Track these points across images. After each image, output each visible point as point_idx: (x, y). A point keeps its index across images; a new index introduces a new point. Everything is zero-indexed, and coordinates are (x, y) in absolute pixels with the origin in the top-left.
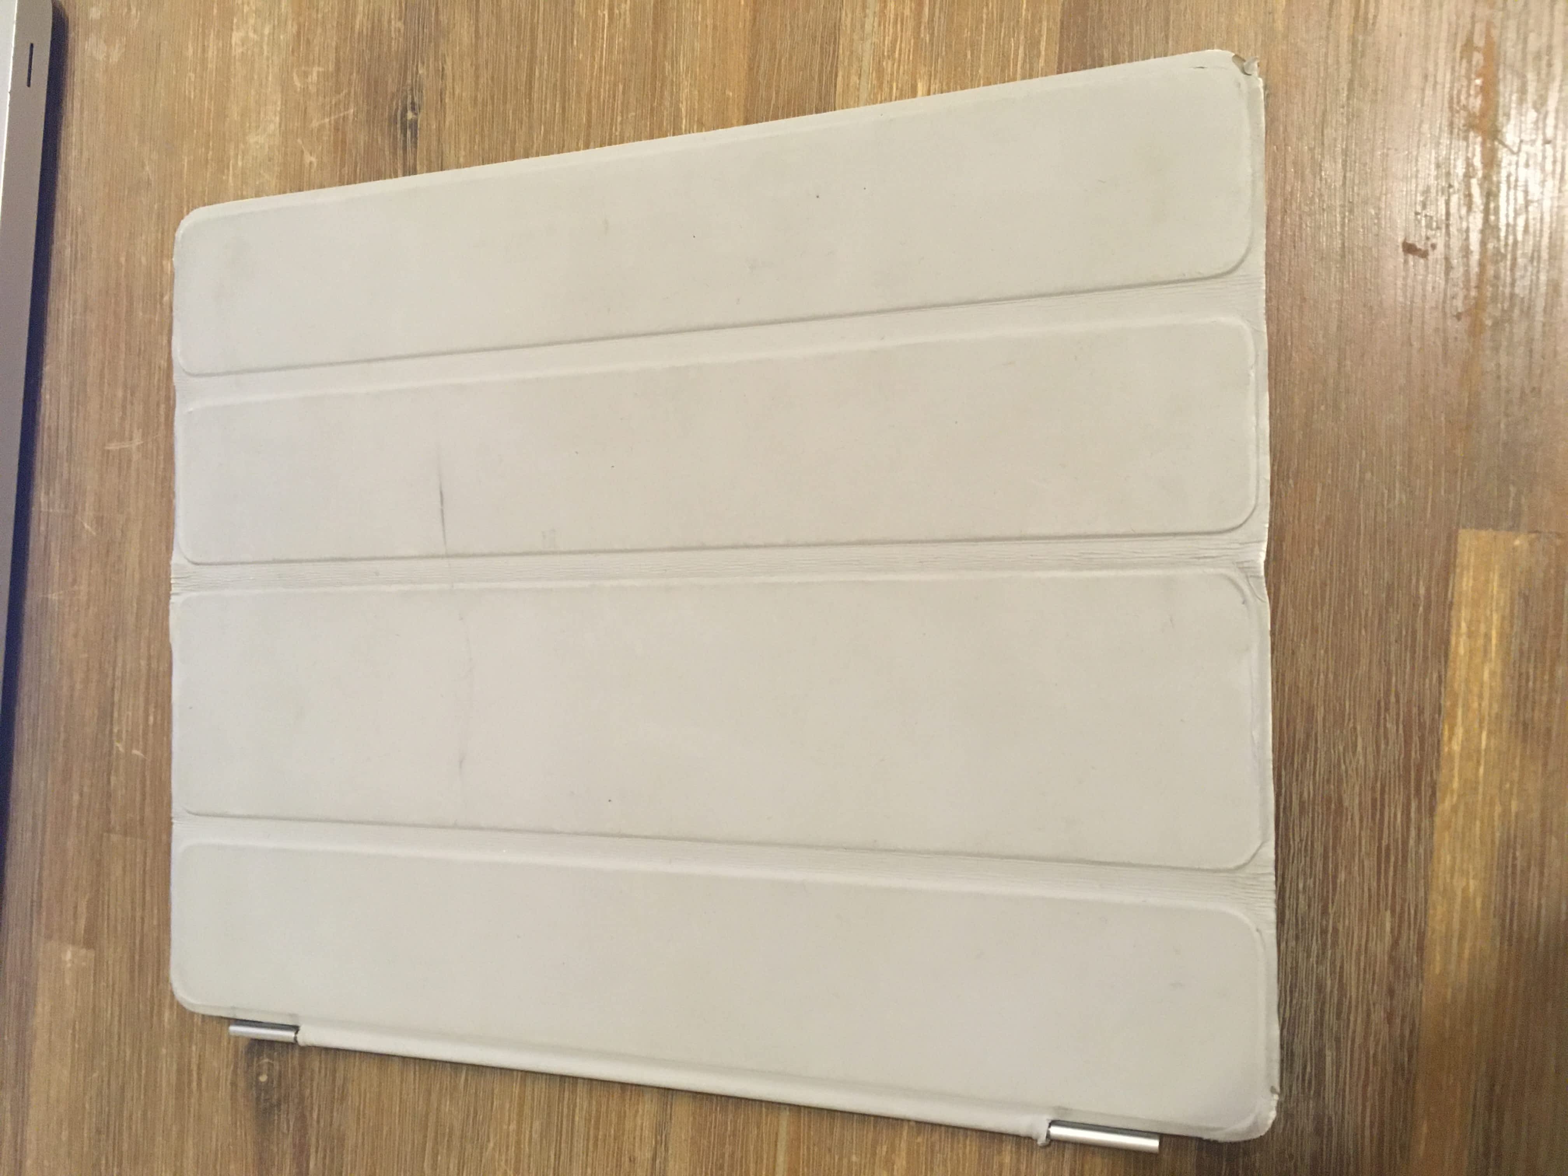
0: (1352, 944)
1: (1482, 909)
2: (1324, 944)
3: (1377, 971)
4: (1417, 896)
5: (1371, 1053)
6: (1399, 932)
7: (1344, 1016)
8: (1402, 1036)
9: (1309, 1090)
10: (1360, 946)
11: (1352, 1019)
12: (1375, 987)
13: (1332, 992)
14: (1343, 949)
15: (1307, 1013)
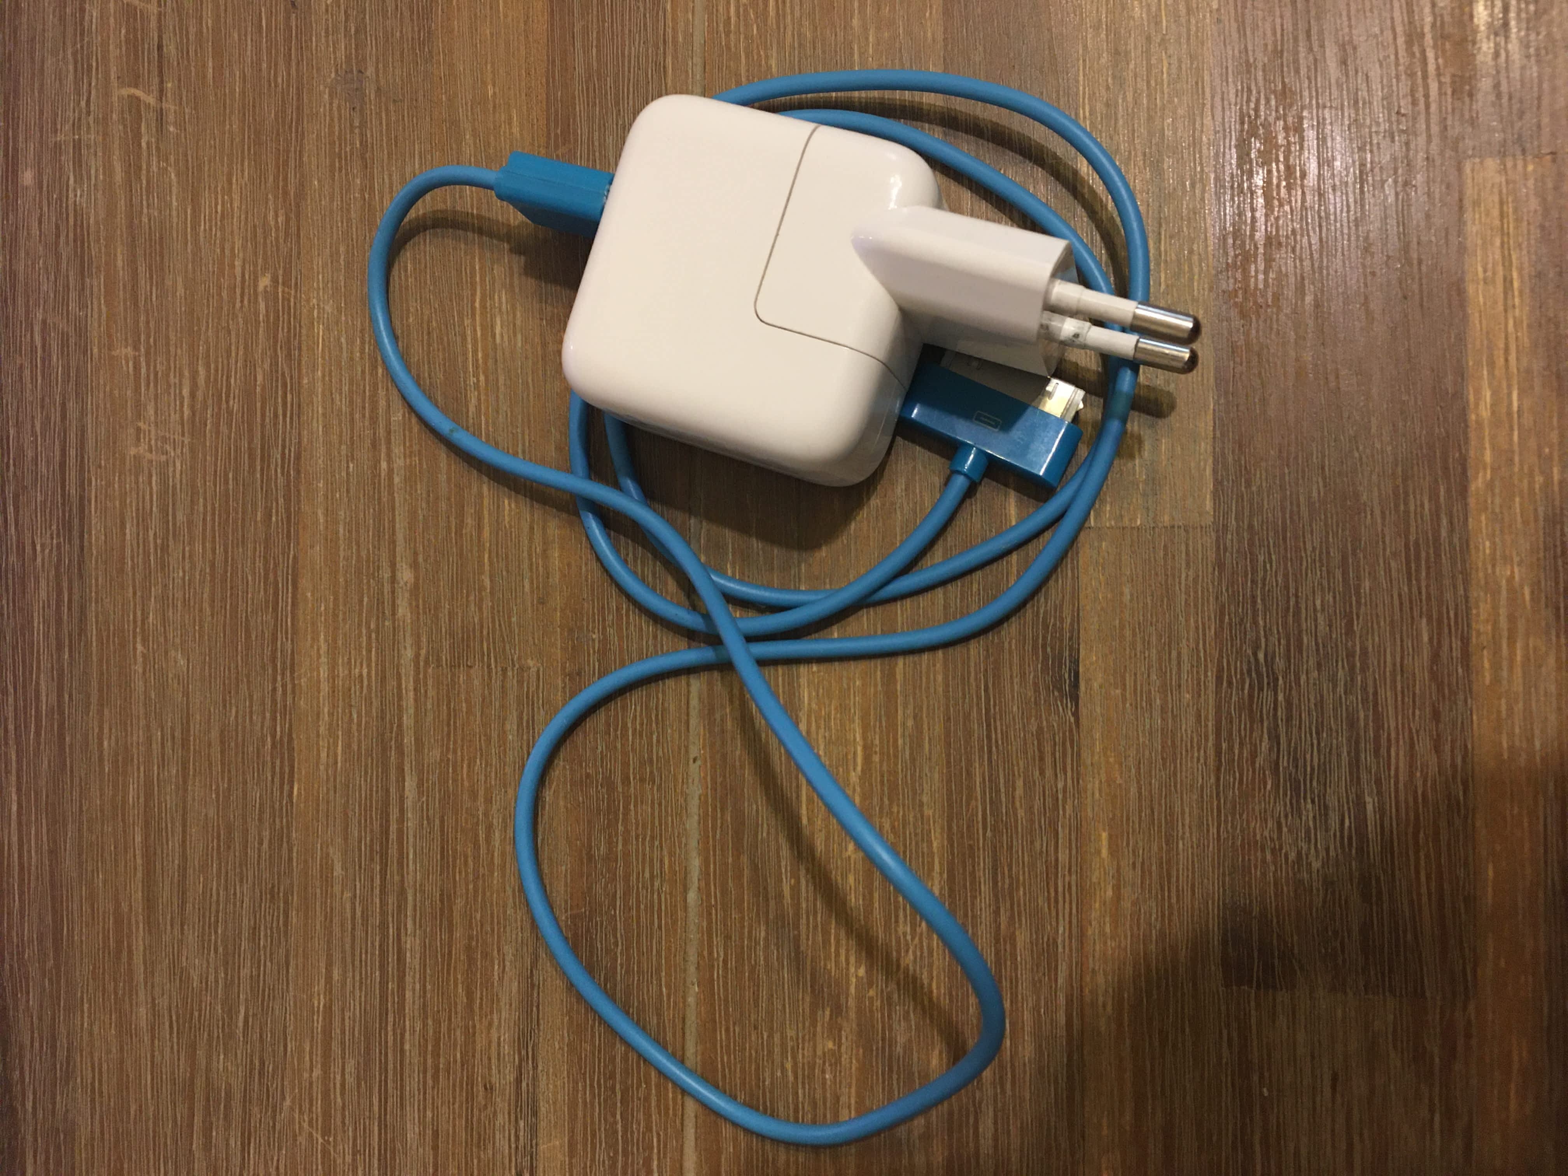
0: (1385, 662)
1: (1532, 599)
2: (1352, 668)
3: (1417, 691)
4: (1455, 594)
5: (1420, 792)
6: (1439, 642)
7: (1383, 751)
8: (1454, 765)
9: (1350, 850)
10: (1394, 665)
11: (1393, 754)
12: (1417, 712)
13: (1366, 725)
14: (1374, 671)
15: (1339, 756)
